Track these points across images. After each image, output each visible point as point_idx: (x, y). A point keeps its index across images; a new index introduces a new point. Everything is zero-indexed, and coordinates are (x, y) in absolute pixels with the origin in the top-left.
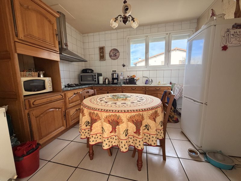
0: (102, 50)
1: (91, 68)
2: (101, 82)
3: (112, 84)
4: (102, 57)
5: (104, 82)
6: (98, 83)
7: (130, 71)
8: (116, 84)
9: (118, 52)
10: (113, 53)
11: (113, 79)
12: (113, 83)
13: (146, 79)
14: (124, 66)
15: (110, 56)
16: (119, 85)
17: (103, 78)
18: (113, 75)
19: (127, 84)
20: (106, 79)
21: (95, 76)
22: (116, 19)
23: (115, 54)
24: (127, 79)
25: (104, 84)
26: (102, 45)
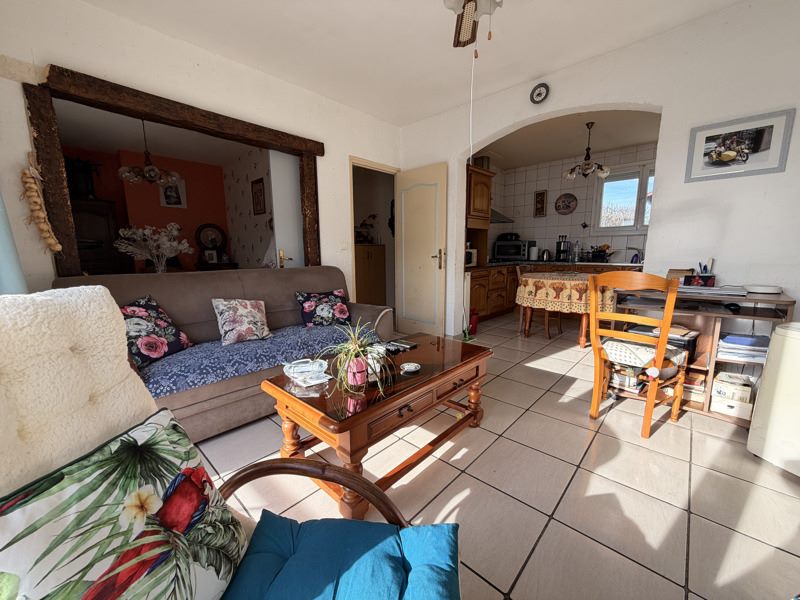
0: (541, 197)
1: (515, 231)
2: (534, 256)
3: (556, 260)
4: (540, 210)
5: (539, 257)
6: (528, 259)
7: (598, 237)
8: (565, 260)
9: (575, 199)
10: (564, 202)
11: (559, 251)
12: (558, 260)
13: (636, 252)
14: (585, 226)
15: (557, 208)
16: (570, 264)
17: (539, 250)
18: (559, 244)
19: (589, 261)
20: (544, 252)
21: (524, 246)
22: (573, 170)
23: (567, 204)
24: (588, 253)
25: (538, 261)
26: (541, 188)
